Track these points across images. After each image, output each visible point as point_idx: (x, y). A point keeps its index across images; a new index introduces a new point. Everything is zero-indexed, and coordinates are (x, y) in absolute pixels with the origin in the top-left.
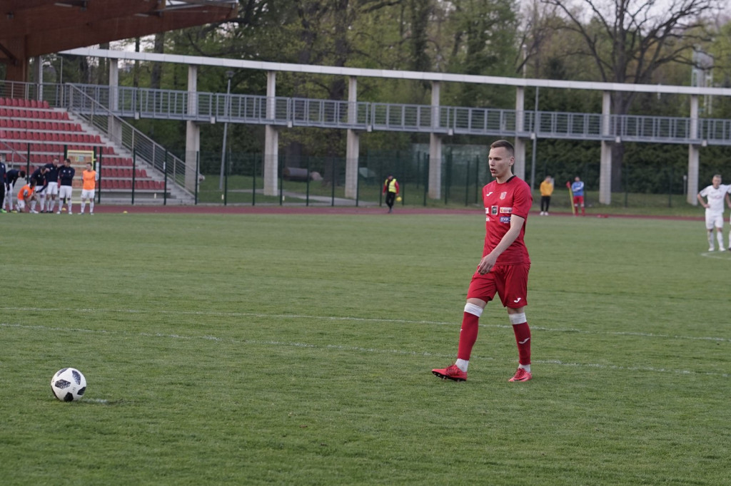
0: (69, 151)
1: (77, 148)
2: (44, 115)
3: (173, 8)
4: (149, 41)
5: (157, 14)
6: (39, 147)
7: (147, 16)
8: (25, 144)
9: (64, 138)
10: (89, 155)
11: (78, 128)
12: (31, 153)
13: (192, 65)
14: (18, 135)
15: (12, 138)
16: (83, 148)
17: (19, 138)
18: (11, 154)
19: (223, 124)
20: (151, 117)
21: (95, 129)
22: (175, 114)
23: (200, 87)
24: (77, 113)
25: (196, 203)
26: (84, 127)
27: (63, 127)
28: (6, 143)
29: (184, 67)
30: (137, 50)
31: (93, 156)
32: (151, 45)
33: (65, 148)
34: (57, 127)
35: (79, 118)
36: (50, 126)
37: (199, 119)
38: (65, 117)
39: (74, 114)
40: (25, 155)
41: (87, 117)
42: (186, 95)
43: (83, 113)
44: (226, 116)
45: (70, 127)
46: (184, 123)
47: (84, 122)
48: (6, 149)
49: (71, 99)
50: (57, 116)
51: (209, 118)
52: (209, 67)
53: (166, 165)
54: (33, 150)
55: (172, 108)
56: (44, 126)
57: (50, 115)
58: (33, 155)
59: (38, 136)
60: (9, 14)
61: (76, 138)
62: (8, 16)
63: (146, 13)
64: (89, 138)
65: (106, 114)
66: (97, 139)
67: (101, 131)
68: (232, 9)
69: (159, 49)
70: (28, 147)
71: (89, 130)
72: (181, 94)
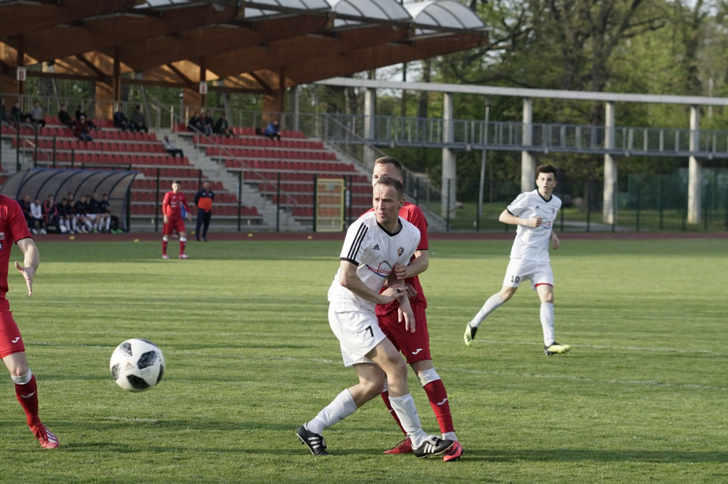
0: (320, 180)
2: (299, 145)
3: (425, 37)
4: (417, 69)
5: (409, 43)
6: (287, 176)
7: (397, 45)
9: (318, 167)
10: (339, 184)
11: (332, 157)
12: (281, 182)
13: (448, 92)
14: (272, 165)
15: (266, 167)
17: (273, 168)
18: (263, 184)
19: (480, 152)
20: (406, 145)
21: (349, 158)
22: (430, 141)
24: (332, 142)
25: (448, 230)
26: (339, 156)
27: (317, 156)
28: (260, 173)
30: (404, 79)
31: (343, 184)
32: (419, 74)
33: (315, 177)
34: (312, 156)
35: (334, 148)
36: (305, 156)
37: (455, 147)
38: (320, 146)
39: (328, 144)
40: (276, 184)
41: (343, 147)
42: (440, 122)
43: (338, 142)
44: (481, 142)
45: (324, 156)
46: (440, 150)
47: (339, 151)
48: (259, 178)
49: (326, 129)
50: (312, 145)
51: (465, 146)
52: (464, 96)
53: (418, 193)
56: (299, 155)
57: (305, 145)
59: (286, 166)
61: (330, 167)
62: (262, 48)
63: (398, 42)
64: (343, 167)
65: (360, 143)
66: (351, 168)
67: (356, 160)
68: (483, 36)
69: (427, 78)
70: (279, 176)
71: (344, 159)
72: (436, 122)
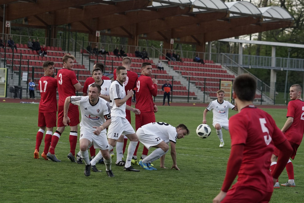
0: (222, 81)
1: (225, 80)
2: (211, 66)
3: (266, 22)
4: (256, 35)
5: (259, 24)
6: (209, 80)
7: (255, 25)
8: (203, 78)
9: (219, 76)
10: (230, 83)
11: (225, 72)
12: (206, 82)
13: (274, 46)
14: (201, 75)
15: (198, 76)
16: (227, 80)
17: (201, 76)
18: (197, 83)
19: (286, 71)
20: (256, 67)
21: (232, 72)
22: (266, 66)
23: (277, 55)
24: (225, 65)
25: (274, 104)
26: (228, 71)
27: (219, 71)
28: (196, 78)
29: (270, 47)
30: (250, 39)
32: (256, 37)
33: (220, 80)
34: (217, 71)
35: (226, 68)
36: (214, 71)
37: (276, 69)
38: (220, 67)
39: (224, 66)
40: (203, 83)
41: (229, 67)
42: (271, 58)
43: (228, 66)
44: (287, 67)
45: (222, 71)
46: (270, 70)
47: (228, 69)
48: (195, 80)
49: (223, 60)
50: (217, 67)
51: (280, 68)
52: (281, 47)
53: (262, 88)
54: (207, 81)
55: (265, 64)
56: (211, 71)
57: (214, 66)
58: (206, 83)
59: (209, 75)
60: (198, 24)
61: (224, 76)
63: (255, 24)
64: (230, 76)
65: (237, 66)
66: (234, 77)
67: (235, 73)
68: (291, 22)
69: (260, 39)
70: (205, 80)
71: (230, 73)
72: (269, 58)
